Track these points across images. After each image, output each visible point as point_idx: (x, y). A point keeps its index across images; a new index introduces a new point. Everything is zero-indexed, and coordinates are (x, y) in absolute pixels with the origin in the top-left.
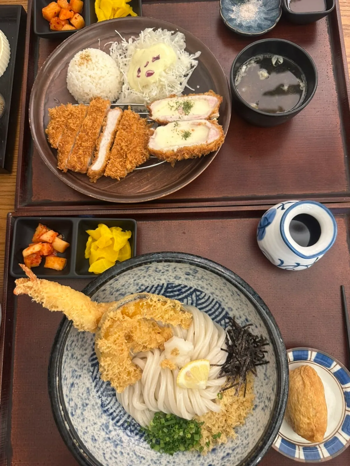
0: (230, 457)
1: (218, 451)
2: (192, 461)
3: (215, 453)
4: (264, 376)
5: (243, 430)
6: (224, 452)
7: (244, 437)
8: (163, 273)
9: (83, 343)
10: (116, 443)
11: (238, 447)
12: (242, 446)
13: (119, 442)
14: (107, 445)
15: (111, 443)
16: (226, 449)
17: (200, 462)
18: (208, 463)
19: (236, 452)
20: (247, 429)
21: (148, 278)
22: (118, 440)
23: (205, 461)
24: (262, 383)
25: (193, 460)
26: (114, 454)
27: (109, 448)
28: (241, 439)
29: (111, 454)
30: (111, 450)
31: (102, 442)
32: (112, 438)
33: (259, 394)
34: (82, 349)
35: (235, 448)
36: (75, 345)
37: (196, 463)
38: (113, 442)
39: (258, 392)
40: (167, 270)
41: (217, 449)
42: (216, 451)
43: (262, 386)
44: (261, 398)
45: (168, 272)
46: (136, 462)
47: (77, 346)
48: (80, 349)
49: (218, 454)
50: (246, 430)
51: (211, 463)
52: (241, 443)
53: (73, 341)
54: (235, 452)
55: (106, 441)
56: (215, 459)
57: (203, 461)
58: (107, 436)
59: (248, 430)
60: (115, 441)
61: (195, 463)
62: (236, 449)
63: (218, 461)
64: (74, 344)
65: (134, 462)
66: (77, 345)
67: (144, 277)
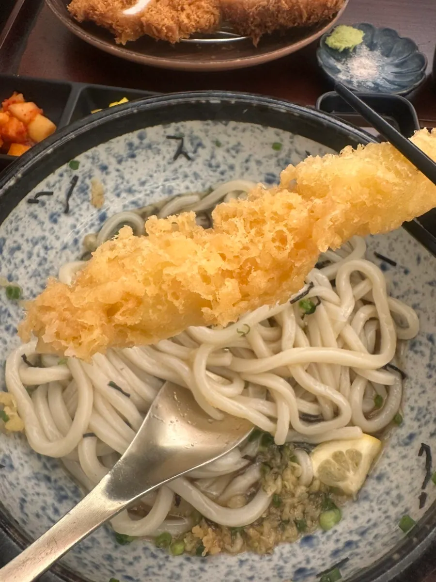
0: (357, 547)
1: (318, 541)
2: (250, 562)
3: (312, 546)
4: (427, 370)
5: (381, 492)
6: (338, 541)
7: (389, 503)
8: (222, 173)
9: (40, 269)
10: (63, 493)
11: (375, 525)
12: (387, 521)
13: (70, 494)
14: (37, 489)
15: (49, 488)
16: (341, 534)
17: (272, 564)
18: (294, 566)
19: (373, 535)
20: (394, 485)
21: (192, 182)
22: (69, 488)
23: (286, 562)
24: (422, 386)
25: (253, 561)
26: (50, 512)
27: (41, 497)
28: (380, 509)
29: (43, 509)
30: (45, 502)
31: (29, 479)
32: (56, 481)
33: (415, 412)
34: (37, 281)
35: (369, 528)
36: (23, 261)
37: (262, 567)
38: (55, 489)
39: (412, 409)
40: (232, 167)
41: (317, 537)
42: (315, 541)
43: (424, 392)
44: (424, 416)
45: (231, 173)
46: (103, 545)
47: (26, 267)
48: (31, 277)
49: (321, 546)
50: (391, 489)
51: (303, 565)
52: (383, 516)
53: (19, 248)
54: (370, 537)
55: (38, 479)
56: (314, 557)
57: (281, 563)
58: (46, 472)
59: (397, 487)
60: (61, 489)
61: (258, 565)
62: (370, 531)
63: (323, 559)
64: (19, 255)
65: (99, 543)
66: (27, 263)
67: (186, 176)
